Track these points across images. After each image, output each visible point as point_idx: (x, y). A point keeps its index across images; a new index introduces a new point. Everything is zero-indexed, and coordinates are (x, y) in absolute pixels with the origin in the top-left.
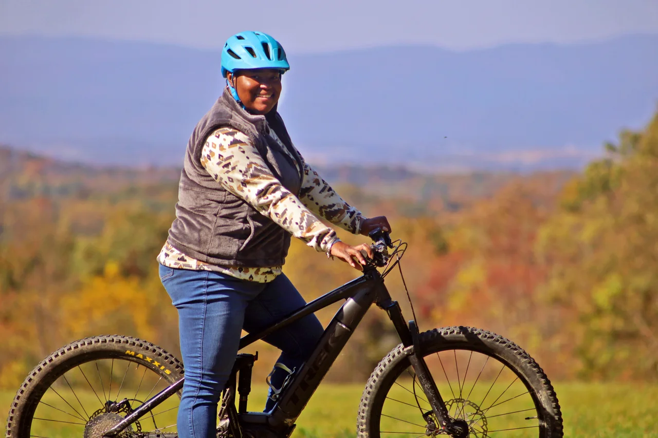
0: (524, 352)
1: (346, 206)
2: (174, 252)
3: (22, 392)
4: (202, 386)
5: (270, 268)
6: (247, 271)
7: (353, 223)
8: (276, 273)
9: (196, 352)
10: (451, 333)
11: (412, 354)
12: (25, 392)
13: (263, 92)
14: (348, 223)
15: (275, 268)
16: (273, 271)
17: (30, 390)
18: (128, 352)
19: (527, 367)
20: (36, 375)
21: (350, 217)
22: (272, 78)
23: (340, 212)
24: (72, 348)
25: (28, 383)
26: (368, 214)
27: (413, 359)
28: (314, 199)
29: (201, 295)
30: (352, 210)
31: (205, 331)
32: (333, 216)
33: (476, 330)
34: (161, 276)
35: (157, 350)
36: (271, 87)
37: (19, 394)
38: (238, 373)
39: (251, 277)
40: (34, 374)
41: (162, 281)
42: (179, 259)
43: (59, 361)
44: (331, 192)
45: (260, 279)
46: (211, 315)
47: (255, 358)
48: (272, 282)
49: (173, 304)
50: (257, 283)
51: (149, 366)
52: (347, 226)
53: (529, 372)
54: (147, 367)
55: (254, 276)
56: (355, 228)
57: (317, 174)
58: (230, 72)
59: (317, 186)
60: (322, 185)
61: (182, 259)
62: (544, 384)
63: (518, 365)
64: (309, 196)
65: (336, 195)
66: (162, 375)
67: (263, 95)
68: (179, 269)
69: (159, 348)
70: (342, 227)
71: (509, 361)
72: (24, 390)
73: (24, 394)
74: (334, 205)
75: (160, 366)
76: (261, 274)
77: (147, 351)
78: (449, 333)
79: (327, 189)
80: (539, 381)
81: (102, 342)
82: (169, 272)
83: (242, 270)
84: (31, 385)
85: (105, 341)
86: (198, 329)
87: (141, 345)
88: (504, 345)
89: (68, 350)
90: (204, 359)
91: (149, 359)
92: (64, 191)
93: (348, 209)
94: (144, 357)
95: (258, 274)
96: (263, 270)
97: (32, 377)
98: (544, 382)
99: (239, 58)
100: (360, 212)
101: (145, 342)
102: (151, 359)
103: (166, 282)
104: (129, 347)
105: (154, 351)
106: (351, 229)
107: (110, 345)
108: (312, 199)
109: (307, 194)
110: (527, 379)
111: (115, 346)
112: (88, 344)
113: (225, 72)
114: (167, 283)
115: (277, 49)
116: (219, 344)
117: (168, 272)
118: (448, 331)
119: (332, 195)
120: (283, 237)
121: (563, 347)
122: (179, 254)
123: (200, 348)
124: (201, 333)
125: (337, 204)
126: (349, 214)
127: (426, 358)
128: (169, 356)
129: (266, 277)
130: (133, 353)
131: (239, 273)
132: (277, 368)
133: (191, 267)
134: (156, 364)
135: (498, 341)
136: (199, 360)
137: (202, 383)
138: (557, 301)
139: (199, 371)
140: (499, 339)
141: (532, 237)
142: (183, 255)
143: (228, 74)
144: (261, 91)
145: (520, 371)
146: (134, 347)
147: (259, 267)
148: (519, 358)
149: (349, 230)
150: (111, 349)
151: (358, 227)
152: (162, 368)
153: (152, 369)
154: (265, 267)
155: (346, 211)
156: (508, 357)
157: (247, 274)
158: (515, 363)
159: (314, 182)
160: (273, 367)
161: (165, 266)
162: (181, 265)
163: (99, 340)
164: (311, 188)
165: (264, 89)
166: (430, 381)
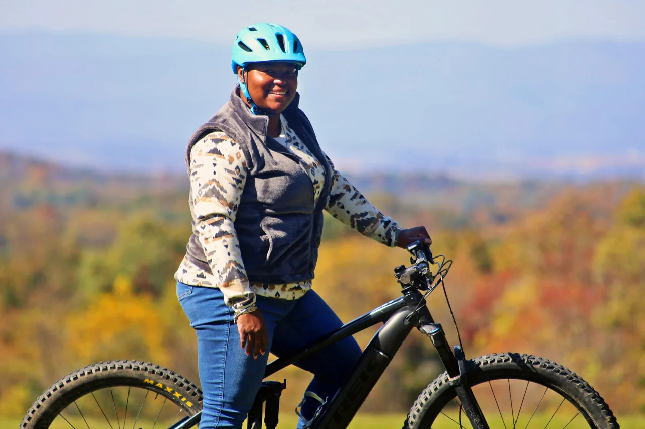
0: (588, 385)
1: (380, 216)
2: (193, 268)
3: (29, 419)
4: (223, 416)
5: (298, 283)
6: (272, 288)
7: (388, 234)
8: (305, 288)
9: (218, 377)
10: (506, 361)
11: (459, 385)
12: (32, 419)
13: (276, 88)
14: (381, 234)
15: (303, 283)
16: (301, 287)
17: (38, 417)
18: (147, 380)
19: (590, 402)
20: (45, 401)
21: (385, 227)
22: (287, 73)
23: (373, 221)
24: (86, 373)
25: (36, 409)
26: (405, 224)
27: (459, 390)
28: (345, 207)
29: (224, 315)
30: (386, 219)
31: (229, 355)
32: (366, 227)
33: (534, 358)
34: (179, 294)
35: (179, 379)
36: (285, 83)
37: (26, 421)
38: (264, 404)
39: (277, 294)
40: (43, 400)
41: (179, 300)
42: (198, 276)
43: (71, 388)
44: (363, 200)
45: (288, 296)
46: (235, 337)
47: (283, 386)
48: (301, 299)
49: (191, 325)
50: (284, 300)
51: (169, 396)
52: (382, 237)
53: (592, 408)
54: (167, 397)
55: (280, 292)
56: (390, 240)
57: (347, 180)
58: (241, 67)
59: (348, 192)
60: (353, 192)
61: (201, 276)
62: (610, 422)
63: (580, 400)
64: (339, 203)
65: (368, 203)
66: (183, 407)
67: (277, 91)
68: (198, 287)
69: (181, 377)
70: (377, 240)
71: (570, 395)
72: (31, 417)
73: (31, 421)
74: (366, 213)
75: (181, 398)
76: (289, 291)
77: (167, 380)
78: (503, 361)
79: (359, 196)
80: (604, 419)
81: (119, 368)
82: (188, 289)
83: (267, 287)
84: (39, 412)
85: (122, 367)
86: (220, 353)
87: (161, 374)
88: (566, 376)
89: (82, 375)
90: (225, 385)
91: (169, 390)
92: (71, 199)
93: (383, 218)
94: (164, 386)
95: (285, 290)
96: (290, 286)
97: (41, 403)
98: (609, 420)
99: (251, 51)
100: (395, 222)
101: (166, 370)
102: (172, 390)
103: (183, 301)
104: (148, 375)
105: (175, 380)
106: (386, 241)
107: (127, 372)
108: (343, 207)
109: (337, 201)
110: (590, 415)
111: (132, 373)
112: (104, 370)
113: (236, 67)
114: (186, 302)
115: (292, 41)
116: (243, 369)
117: (186, 289)
118: (502, 358)
119: (365, 202)
120: (310, 248)
121: (626, 377)
122: (198, 270)
123: (222, 373)
124: (223, 356)
125: (370, 212)
126: (383, 224)
127: (474, 389)
128: (192, 387)
129: (294, 293)
130: (152, 382)
131: (264, 290)
132: (308, 398)
133: (211, 284)
134: (177, 395)
135: (558, 371)
136: (220, 386)
137: (223, 412)
138: (618, 325)
139: (219, 399)
140: (560, 369)
141: (589, 254)
142: (203, 271)
143: (239, 69)
144: (274, 87)
145: (582, 406)
146: (153, 376)
147: (285, 283)
148: (582, 392)
149: (384, 243)
150: (128, 376)
151: (393, 238)
152: (184, 399)
153: (172, 400)
154: (292, 282)
155: (380, 220)
156: (569, 390)
157: (273, 291)
158: (576, 396)
159: (344, 188)
160: (303, 397)
161: (183, 283)
162: (200, 282)
163: (115, 366)
164: (341, 195)
165: (277, 84)
166: (479, 415)
